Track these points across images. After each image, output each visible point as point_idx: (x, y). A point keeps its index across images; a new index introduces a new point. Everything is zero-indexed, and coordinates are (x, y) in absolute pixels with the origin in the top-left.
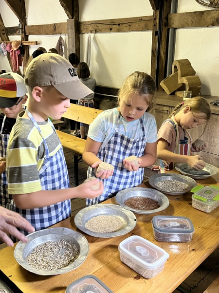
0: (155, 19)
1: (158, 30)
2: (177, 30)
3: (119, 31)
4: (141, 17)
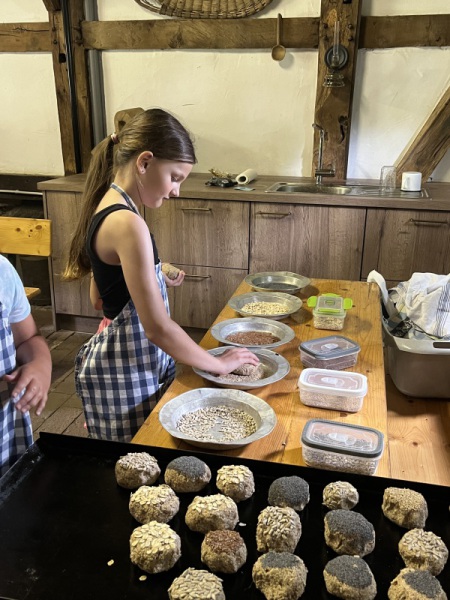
0: (55, 30)
1: (64, 52)
2: (103, 53)
4: (21, 24)
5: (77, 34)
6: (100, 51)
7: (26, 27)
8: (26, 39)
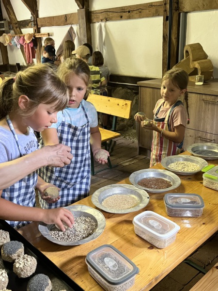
0: (165, 4)
1: (168, 15)
2: (188, 14)
3: (129, 18)
4: (152, 3)
5: (176, 5)
6: (186, 13)
7: (153, 4)
8: (153, 10)
